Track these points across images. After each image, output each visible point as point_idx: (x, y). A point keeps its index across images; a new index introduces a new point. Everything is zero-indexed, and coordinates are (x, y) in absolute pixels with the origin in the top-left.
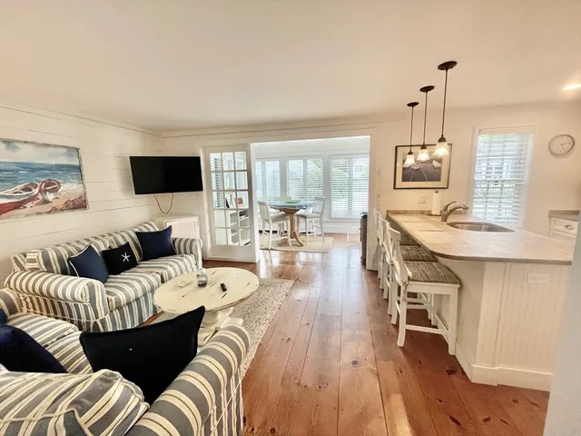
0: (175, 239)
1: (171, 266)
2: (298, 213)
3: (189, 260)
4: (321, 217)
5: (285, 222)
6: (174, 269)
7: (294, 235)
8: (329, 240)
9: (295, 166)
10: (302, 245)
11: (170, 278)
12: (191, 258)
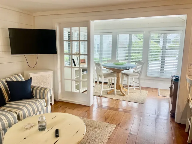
0: (34, 87)
1: (27, 108)
2: (123, 72)
3: (41, 104)
4: (139, 76)
5: (113, 78)
6: (29, 110)
7: (118, 87)
8: (145, 93)
9: (123, 39)
10: (124, 95)
11: (25, 117)
12: (43, 102)
